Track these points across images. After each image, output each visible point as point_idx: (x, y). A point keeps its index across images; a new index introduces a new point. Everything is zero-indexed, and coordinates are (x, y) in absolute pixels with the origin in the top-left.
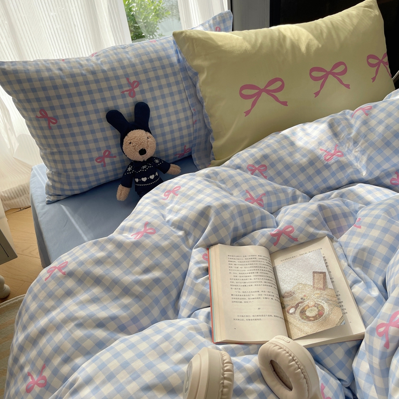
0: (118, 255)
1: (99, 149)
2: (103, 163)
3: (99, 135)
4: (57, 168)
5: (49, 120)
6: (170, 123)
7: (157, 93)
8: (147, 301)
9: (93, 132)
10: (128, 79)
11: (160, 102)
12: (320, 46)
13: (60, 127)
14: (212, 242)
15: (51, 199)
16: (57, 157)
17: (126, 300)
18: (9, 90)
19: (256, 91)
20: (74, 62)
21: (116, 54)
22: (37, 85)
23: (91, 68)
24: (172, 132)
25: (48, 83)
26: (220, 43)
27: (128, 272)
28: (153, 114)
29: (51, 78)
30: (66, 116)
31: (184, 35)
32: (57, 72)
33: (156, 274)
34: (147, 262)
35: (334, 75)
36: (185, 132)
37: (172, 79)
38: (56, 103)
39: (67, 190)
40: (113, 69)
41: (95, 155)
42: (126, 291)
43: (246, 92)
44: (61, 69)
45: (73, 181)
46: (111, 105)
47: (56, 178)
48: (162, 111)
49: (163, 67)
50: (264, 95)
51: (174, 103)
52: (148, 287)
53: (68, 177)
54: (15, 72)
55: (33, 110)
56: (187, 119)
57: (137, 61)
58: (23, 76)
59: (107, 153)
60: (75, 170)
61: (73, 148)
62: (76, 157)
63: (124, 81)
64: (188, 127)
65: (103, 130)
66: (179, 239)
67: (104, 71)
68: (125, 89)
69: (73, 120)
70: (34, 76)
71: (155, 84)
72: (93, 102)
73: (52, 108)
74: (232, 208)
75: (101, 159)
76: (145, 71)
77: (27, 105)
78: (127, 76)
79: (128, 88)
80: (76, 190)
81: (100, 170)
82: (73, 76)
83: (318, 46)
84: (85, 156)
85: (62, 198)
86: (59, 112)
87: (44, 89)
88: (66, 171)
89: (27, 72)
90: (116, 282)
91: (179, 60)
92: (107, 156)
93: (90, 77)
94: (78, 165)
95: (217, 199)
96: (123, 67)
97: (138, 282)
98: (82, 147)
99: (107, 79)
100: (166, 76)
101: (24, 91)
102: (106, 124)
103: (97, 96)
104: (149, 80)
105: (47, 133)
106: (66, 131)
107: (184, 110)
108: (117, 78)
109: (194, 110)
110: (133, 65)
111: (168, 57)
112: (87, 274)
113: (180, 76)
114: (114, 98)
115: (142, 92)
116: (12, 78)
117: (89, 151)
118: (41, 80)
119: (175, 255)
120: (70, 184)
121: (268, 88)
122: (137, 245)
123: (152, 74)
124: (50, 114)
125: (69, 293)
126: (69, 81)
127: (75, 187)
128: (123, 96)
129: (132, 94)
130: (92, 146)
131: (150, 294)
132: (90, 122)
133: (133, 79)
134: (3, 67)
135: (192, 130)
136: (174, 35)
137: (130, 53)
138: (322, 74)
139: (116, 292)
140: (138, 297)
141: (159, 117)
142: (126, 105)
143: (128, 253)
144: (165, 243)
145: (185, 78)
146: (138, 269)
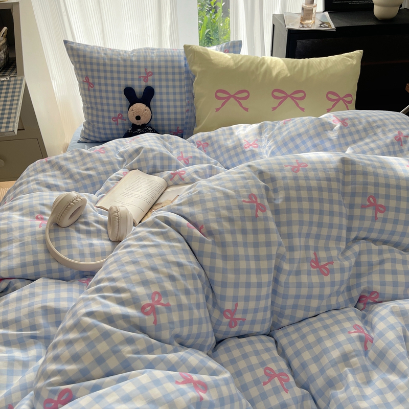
0: (78, 159)
1: (115, 112)
2: (116, 122)
3: (117, 102)
4: (88, 119)
5: (89, 84)
6: (168, 107)
7: (164, 83)
8: (79, 185)
9: (114, 99)
10: (146, 70)
11: (164, 90)
12: (289, 75)
13: (94, 91)
14: (134, 168)
15: (82, 140)
16: (90, 111)
17: (68, 181)
18: (72, 61)
19: (227, 96)
20: (117, 51)
21: (145, 52)
22: (88, 60)
23: (125, 57)
24: (169, 113)
25: (95, 61)
26: (212, 58)
27: (77, 168)
28: (157, 96)
29: (98, 58)
30: (100, 84)
31: (190, 48)
32: (103, 55)
33: (91, 172)
34: (89, 165)
35: (293, 98)
36: (179, 116)
37: (177, 77)
38: (96, 74)
39: (92, 136)
40: (138, 61)
41: (112, 115)
42: (71, 176)
43: (219, 94)
44: (105, 54)
45: (96, 130)
46: (129, 83)
47: (87, 126)
48: (164, 97)
49: (173, 67)
50: (232, 99)
51: (174, 93)
52: (84, 178)
53: (93, 126)
54: (78, 50)
55: (82, 76)
56: (182, 107)
57: (157, 60)
58: (81, 53)
59: (120, 116)
60: (98, 122)
61: (99, 107)
62: (100, 113)
63: (143, 70)
64: (182, 113)
65: (120, 99)
66: (116, 161)
67: (132, 61)
68: (142, 75)
69: (103, 88)
70: (88, 55)
71: (163, 77)
72: (119, 79)
73: (93, 77)
74: (156, 153)
75: (116, 119)
76: (160, 67)
77: (79, 72)
78: (146, 68)
79: (144, 75)
80: (97, 137)
81: (114, 127)
82: (111, 59)
83: (287, 75)
84: (106, 114)
85: (88, 141)
86: (96, 81)
87: (91, 64)
88: (93, 121)
89: (85, 51)
90: (68, 170)
91: (185, 65)
92: (120, 118)
93: (122, 63)
94: (100, 120)
95: (150, 145)
96: (146, 61)
97: (79, 174)
98: (105, 108)
99: (132, 66)
100: (174, 73)
101: (79, 62)
102: (123, 96)
103: (122, 76)
104: (160, 73)
105: (87, 93)
106: (98, 94)
107: (181, 100)
108: (139, 67)
109: (189, 102)
110: (153, 61)
111: (179, 61)
112: (57, 163)
113: (184, 76)
114: (133, 79)
115: (153, 80)
116: (75, 53)
117: (109, 111)
118: (91, 58)
119: (109, 167)
120: (94, 132)
121: (236, 96)
122: (89, 155)
123: (163, 70)
124: (91, 80)
125: (44, 171)
126: (108, 62)
127: (97, 135)
128: (139, 80)
129: (146, 80)
130: (112, 108)
131: (83, 181)
132: (113, 92)
133: (149, 70)
134: (72, 45)
135: (184, 116)
136: (184, 46)
137: (155, 53)
138: (283, 95)
139: (66, 176)
140: (76, 181)
141: (161, 100)
142: (140, 86)
143: (83, 159)
144: (106, 160)
145: (188, 78)
146: (83, 167)
